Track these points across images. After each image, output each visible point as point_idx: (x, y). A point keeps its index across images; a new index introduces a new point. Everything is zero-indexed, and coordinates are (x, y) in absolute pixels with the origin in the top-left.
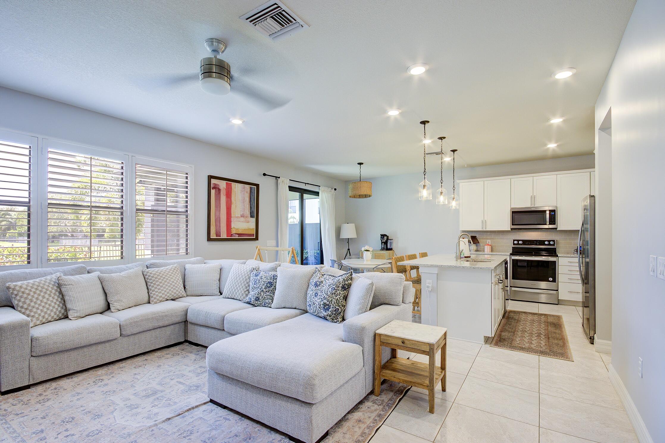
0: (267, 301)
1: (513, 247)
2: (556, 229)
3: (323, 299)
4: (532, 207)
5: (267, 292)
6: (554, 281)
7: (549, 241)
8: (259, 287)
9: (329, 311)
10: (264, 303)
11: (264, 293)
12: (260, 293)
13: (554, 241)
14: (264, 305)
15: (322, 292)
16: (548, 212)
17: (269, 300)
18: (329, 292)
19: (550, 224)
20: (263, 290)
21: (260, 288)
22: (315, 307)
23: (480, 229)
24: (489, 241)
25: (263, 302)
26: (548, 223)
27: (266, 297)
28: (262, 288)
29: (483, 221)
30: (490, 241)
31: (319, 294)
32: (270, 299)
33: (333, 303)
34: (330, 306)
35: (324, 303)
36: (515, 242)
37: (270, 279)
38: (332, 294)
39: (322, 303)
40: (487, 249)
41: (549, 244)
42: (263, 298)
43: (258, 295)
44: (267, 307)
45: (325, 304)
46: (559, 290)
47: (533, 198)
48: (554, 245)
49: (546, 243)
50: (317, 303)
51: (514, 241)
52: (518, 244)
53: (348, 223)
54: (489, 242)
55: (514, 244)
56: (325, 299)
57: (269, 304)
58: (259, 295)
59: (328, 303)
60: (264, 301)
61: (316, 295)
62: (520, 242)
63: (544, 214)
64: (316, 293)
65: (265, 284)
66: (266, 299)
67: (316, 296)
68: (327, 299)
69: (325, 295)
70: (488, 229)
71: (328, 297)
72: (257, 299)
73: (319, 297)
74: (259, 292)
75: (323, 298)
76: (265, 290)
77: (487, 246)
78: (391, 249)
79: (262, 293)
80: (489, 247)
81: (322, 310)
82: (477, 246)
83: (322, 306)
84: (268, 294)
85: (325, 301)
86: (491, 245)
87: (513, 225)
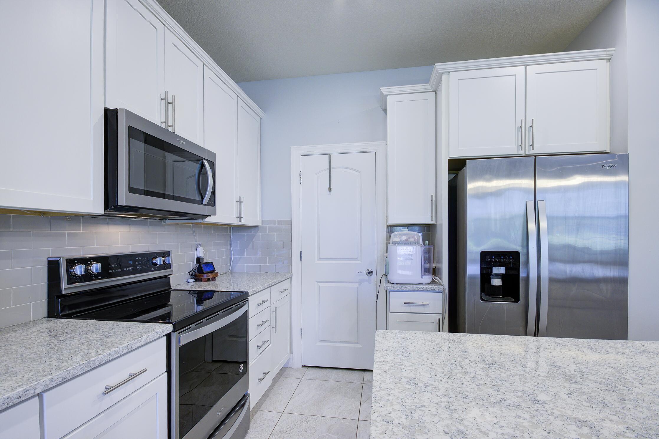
13: (168, 254)
19: (208, 203)
87: (132, 190)
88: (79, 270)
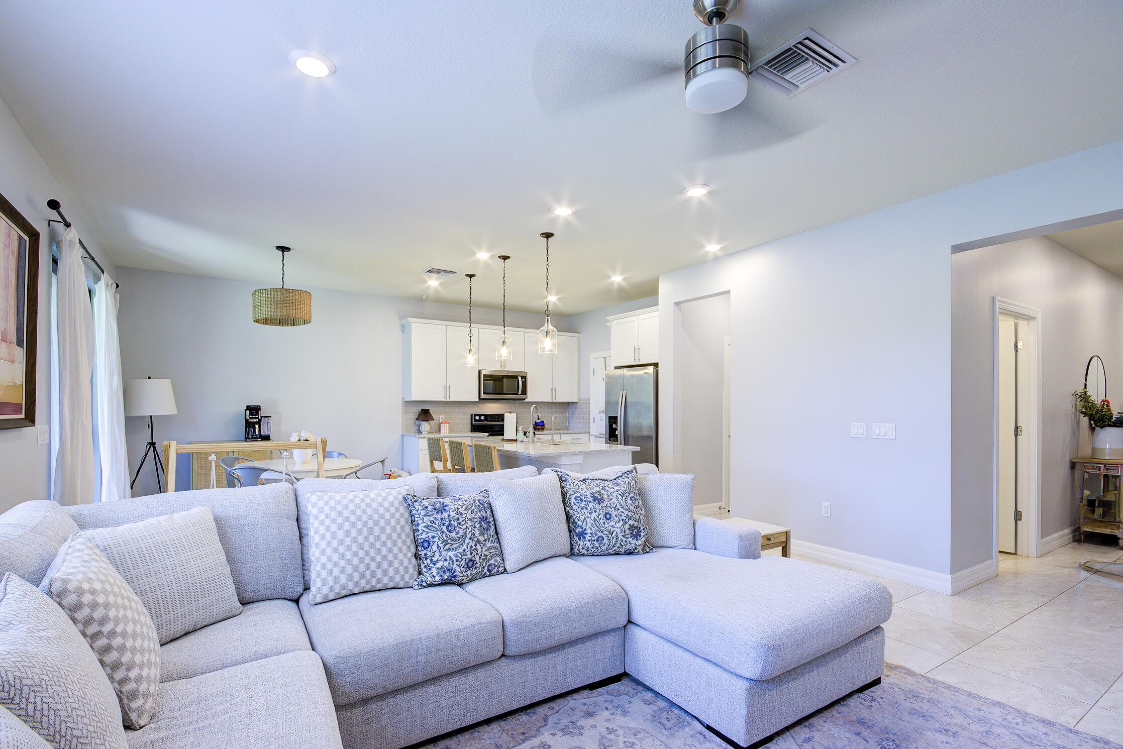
0: (492, 561)
2: (525, 399)
3: (627, 520)
5: (487, 541)
8: (464, 536)
9: (642, 536)
10: (486, 568)
11: (482, 545)
12: (474, 547)
14: (488, 573)
15: (618, 509)
16: (520, 379)
17: (497, 558)
18: (629, 505)
19: (522, 394)
20: (478, 540)
21: (469, 536)
22: (615, 538)
25: (484, 568)
26: (519, 393)
27: (487, 553)
28: (474, 534)
29: (446, 387)
31: (614, 513)
32: (497, 555)
33: (642, 522)
34: (640, 528)
35: (630, 525)
37: (480, 511)
38: (637, 508)
39: (627, 526)
42: (482, 557)
43: (471, 554)
44: (498, 573)
45: (632, 528)
50: (619, 531)
51: (476, 415)
52: (479, 420)
53: (149, 378)
56: (630, 519)
57: (499, 566)
58: (474, 553)
59: (636, 524)
60: (484, 565)
61: (608, 516)
62: (482, 418)
63: (516, 381)
64: (606, 514)
65: (477, 526)
66: (488, 557)
67: (608, 519)
68: (633, 518)
69: (626, 512)
70: (452, 398)
71: (633, 514)
72: (470, 564)
73: (616, 519)
74: (471, 547)
75: (625, 518)
76: (482, 539)
77: (444, 424)
78: (268, 438)
79: (478, 547)
80: (446, 426)
81: (630, 539)
83: (627, 532)
84: (489, 545)
85: (631, 522)
86: (448, 423)
87: (484, 393)
88: (477, 418)
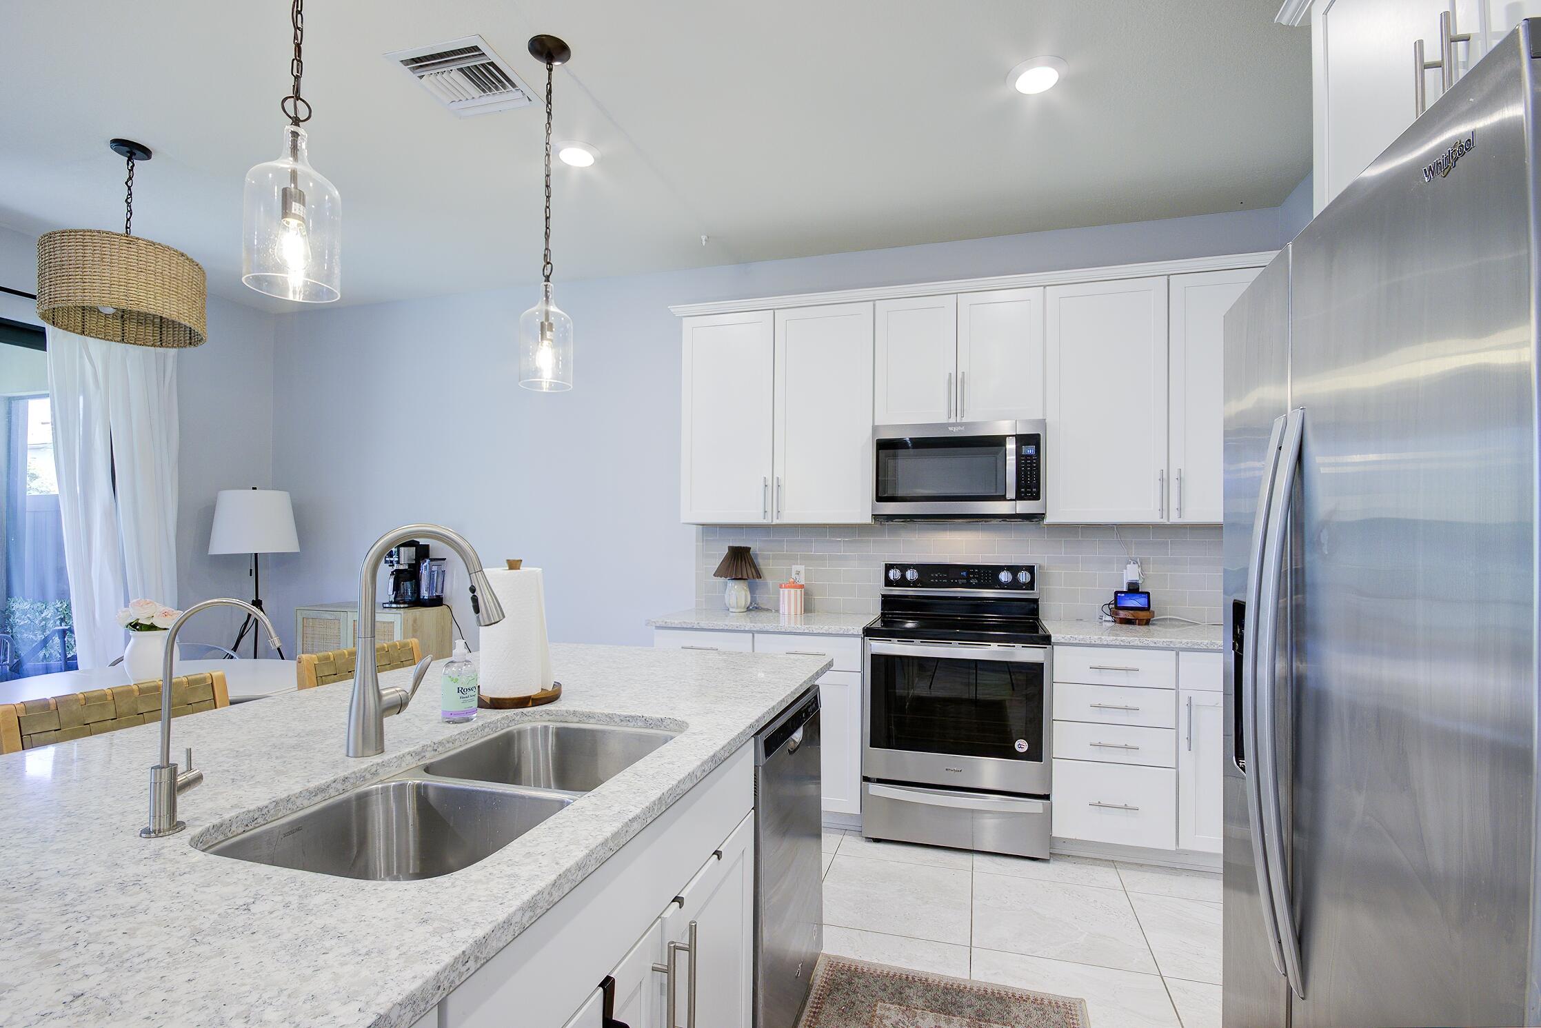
1: (883, 596)
2: (1041, 516)
4: (953, 425)
6: (1035, 753)
7: (1014, 570)
13: (1030, 569)
16: (1011, 446)
19: (1019, 497)
23: (755, 517)
24: (799, 571)
26: (1011, 493)
29: (769, 483)
30: (801, 568)
36: (894, 574)
40: (789, 601)
41: (1016, 584)
46: (1053, 798)
47: (957, 385)
48: (1030, 585)
49: (1004, 577)
51: (889, 567)
52: (903, 582)
53: (254, 488)
54: (798, 573)
55: (888, 583)
62: (911, 575)
63: (997, 453)
70: (791, 515)
77: (786, 590)
78: (437, 601)
80: (795, 595)
82: (752, 590)
86: (802, 587)
